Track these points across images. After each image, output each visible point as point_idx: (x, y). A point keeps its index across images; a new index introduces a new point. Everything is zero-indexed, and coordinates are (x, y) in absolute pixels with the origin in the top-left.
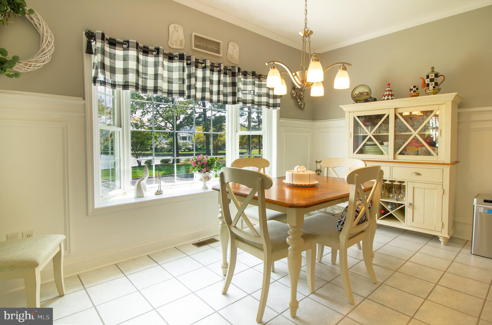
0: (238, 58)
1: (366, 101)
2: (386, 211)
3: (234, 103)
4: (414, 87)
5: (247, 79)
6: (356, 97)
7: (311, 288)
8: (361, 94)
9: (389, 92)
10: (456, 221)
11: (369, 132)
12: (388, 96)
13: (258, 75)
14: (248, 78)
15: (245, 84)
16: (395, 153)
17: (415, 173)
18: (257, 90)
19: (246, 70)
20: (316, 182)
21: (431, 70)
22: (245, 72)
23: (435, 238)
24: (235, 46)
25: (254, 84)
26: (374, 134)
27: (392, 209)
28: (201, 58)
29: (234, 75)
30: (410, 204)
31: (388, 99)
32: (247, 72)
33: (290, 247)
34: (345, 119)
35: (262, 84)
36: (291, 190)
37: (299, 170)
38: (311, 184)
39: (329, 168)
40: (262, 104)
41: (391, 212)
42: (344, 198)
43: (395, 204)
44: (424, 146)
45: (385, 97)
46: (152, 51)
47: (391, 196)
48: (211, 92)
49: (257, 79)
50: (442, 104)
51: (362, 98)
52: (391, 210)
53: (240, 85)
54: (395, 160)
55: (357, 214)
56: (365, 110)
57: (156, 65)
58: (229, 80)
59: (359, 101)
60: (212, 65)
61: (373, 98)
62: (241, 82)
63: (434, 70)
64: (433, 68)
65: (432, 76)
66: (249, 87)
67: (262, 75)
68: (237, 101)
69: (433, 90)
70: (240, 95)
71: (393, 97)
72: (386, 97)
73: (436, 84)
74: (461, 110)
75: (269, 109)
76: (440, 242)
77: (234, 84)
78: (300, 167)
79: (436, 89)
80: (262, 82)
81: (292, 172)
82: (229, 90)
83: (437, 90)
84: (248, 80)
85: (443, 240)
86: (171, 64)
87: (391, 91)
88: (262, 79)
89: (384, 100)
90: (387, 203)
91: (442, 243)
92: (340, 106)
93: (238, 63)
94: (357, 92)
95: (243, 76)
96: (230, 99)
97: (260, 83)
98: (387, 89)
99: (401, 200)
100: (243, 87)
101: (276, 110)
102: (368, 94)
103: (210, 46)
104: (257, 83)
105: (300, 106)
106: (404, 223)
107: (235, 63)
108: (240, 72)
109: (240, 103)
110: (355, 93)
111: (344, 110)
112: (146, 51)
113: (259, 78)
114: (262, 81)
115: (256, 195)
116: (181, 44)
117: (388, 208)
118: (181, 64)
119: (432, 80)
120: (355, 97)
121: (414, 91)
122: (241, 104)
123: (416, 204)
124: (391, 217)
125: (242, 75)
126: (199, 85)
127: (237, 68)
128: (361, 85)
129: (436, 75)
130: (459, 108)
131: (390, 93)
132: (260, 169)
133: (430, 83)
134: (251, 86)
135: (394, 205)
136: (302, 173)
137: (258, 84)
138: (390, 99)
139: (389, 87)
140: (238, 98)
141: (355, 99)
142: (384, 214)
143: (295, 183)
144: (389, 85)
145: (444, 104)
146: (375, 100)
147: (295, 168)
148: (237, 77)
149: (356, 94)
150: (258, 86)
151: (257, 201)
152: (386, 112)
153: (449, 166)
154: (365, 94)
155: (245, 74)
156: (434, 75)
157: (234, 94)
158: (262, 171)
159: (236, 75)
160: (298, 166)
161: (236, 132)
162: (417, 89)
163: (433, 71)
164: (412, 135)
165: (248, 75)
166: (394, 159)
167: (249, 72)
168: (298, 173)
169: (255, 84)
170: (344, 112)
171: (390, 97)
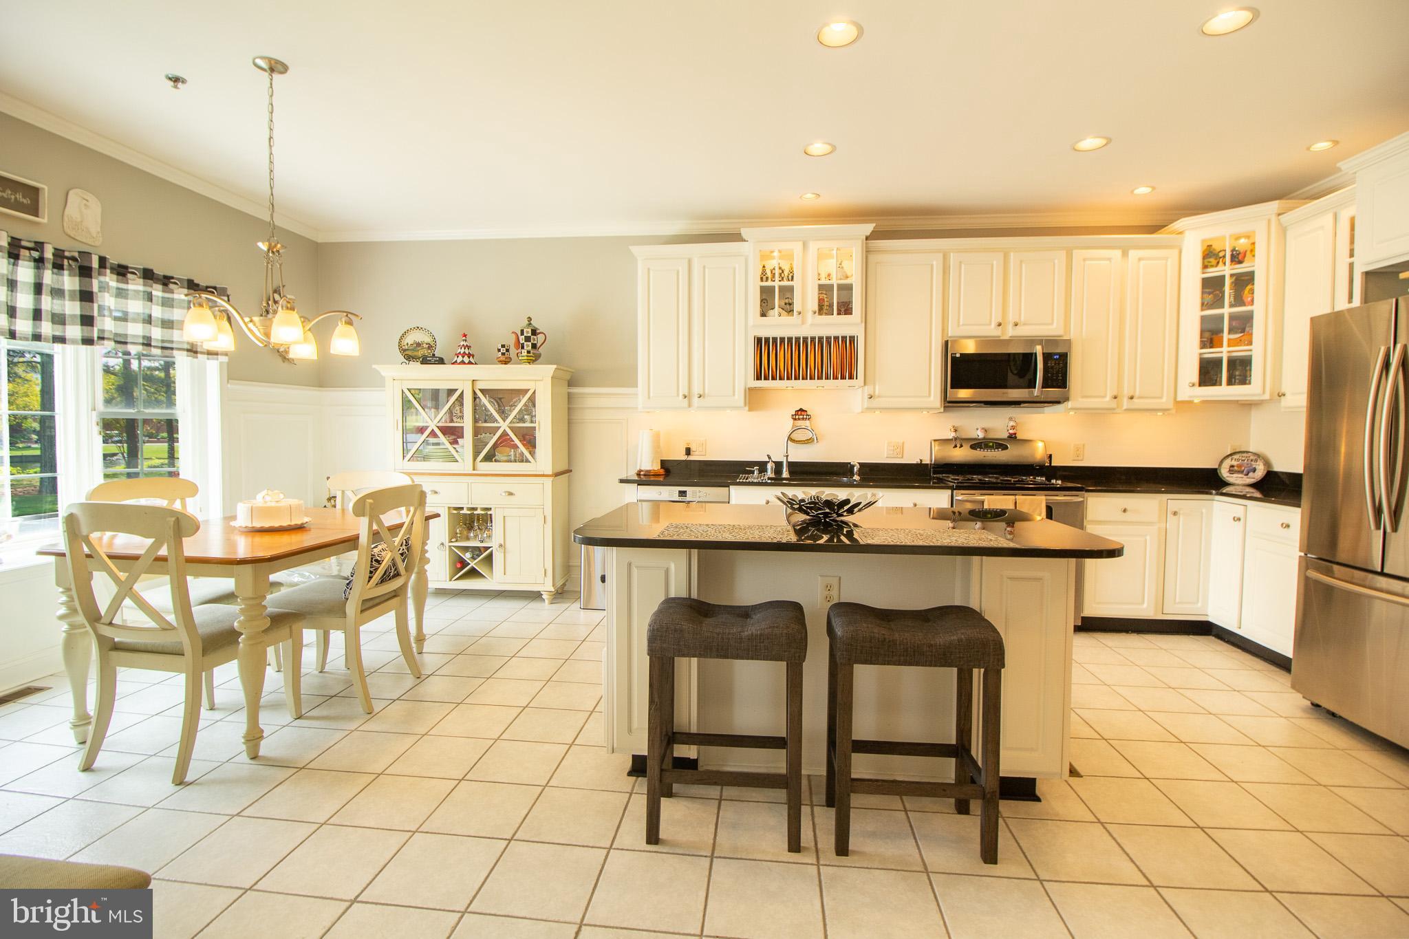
0: (99, 230)
1: (425, 361)
2: (463, 563)
3: (88, 341)
4: (503, 346)
5: (128, 283)
6: (408, 350)
7: (294, 709)
8: (419, 345)
9: (465, 348)
10: (571, 564)
11: (432, 419)
12: (463, 357)
13: (162, 278)
14: (130, 281)
15: (121, 294)
16: (475, 459)
17: (505, 492)
18: (157, 312)
19: (123, 263)
20: (306, 519)
21: (527, 322)
22: (120, 266)
23: (536, 596)
24: (87, 201)
25: (150, 298)
26: (440, 425)
27: (473, 558)
29: (85, 272)
30: (501, 546)
31: (463, 363)
32: (126, 268)
33: (243, 636)
34: (384, 390)
35: (173, 299)
36: (250, 539)
37: (268, 498)
38: (293, 523)
39: (346, 492)
40: (174, 346)
41: (473, 564)
42: (351, 542)
43: (478, 548)
44: (516, 447)
45: (458, 357)
47: (472, 535)
49: (160, 287)
50: (540, 380)
51: (420, 353)
52: (472, 560)
53: (107, 300)
54: (475, 472)
55: (377, 565)
56: (423, 378)
58: (69, 283)
59: (413, 358)
61: (436, 357)
62: (108, 292)
63: (532, 322)
64: (530, 319)
65: (528, 332)
66: (136, 306)
67: (173, 278)
68: (96, 339)
69: (527, 356)
70: (107, 324)
71: (471, 359)
72: (460, 359)
73: (534, 346)
74: (575, 390)
75: (197, 358)
76: (544, 600)
78: (270, 492)
79: (531, 354)
80: (173, 293)
81: (250, 505)
82: (71, 307)
83: (534, 358)
84: (131, 287)
85: (548, 597)
87: (469, 347)
88: (171, 286)
89: (455, 363)
90: (466, 549)
91: (547, 601)
92: (374, 366)
93: (97, 243)
94: (410, 340)
95: (115, 277)
96: (74, 331)
97: (167, 295)
98: (462, 343)
99: (488, 540)
100: (115, 303)
101: (216, 361)
102: (430, 347)
104: (158, 297)
105: (284, 354)
106: (492, 579)
107: (90, 243)
108: (105, 268)
109: (106, 342)
110: (405, 344)
111: (383, 374)
113: (165, 284)
114: (175, 291)
115: (163, 551)
117: (467, 556)
119: (528, 339)
120: (405, 350)
121: (503, 354)
122: (109, 345)
123: (508, 545)
124: (473, 573)
125: (111, 273)
127: (97, 257)
128: (418, 327)
129: (534, 332)
130: (569, 386)
131: (467, 352)
132: (172, 501)
133: (525, 343)
134: (141, 302)
135: (477, 551)
136: (273, 504)
137: (163, 298)
138: (467, 362)
139: (465, 340)
140: (103, 331)
141: (407, 353)
142: (462, 568)
143: (258, 525)
144: (465, 336)
145: (542, 380)
146: (441, 361)
147: (259, 497)
148: (97, 278)
149: (407, 344)
150: (162, 303)
151: (166, 563)
152: (460, 386)
153: (551, 479)
154: (425, 345)
155: (122, 271)
156: (530, 330)
157: (87, 321)
158: (177, 506)
159: (94, 274)
160: (265, 492)
161: (92, 410)
162: (507, 350)
163: (530, 324)
164: (499, 428)
165: (129, 276)
166: (474, 470)
167: (132, 268)
168: (265, 505)
169: (154, 298)
170: (383, 378)
171: (466, 359)
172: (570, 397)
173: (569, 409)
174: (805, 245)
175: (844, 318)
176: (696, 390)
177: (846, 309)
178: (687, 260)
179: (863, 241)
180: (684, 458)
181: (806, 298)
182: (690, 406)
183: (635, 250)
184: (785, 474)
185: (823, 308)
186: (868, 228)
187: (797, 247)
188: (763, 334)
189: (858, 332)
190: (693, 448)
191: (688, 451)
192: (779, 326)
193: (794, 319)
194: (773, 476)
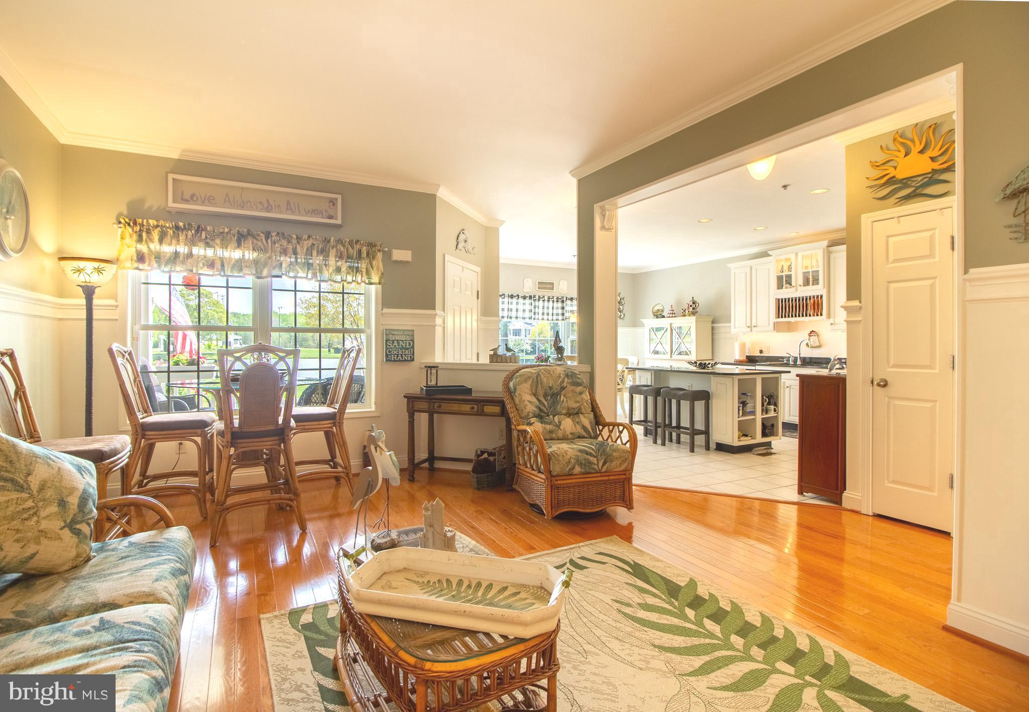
0: (567, 290)
3: (563, 320)
4: (685, 309)
8: (658, 311)
9: (671, 311)
16: (671, 354)
24: (564, 282)
28: (541, 294)
31: (672, 317)
34: (645, 328)
45: (670, 315)
46: (515, 296)
48: (548, 314)
50: (692, 323)
51: (658, 315)
54: (671, 359)
57: (517, 303)
58: (560, 305)
59: (656, 316)
60: (549, 298)
61: (662, 315)
64: (693, 298)
69: (691, 312)
73: (693, 309)
77: (563, 308)
82: (560, 311)
86: (524, 301)
87: (673, 310)
89: (669, 317)
93: (566, 293)
96: (560, 317)
102: (662, 311)
103: (548, 286)
107: (564, 293)
108: (568, 299)
109: (567, 320)
111: (644, 323)
112: (512, 297)
116: (530, 289)
118: (530, 301)
119: (691, 306)
120: (654, 313)
126: (541, 311)
127: (566, 297)
128: (657, 304)
129: (694, 303)
131: (672, 313)
133: (690, 308)
139: (671, 308)
144: (671, 306)
146: (664, 317)
149: (655, 310)
152: (666, 326)
154: (660, 311)
156: (692, 302)
157: (563, 314)
163: (693, 300)
164: (679, 342)
171: (673, 315)
172: (713, 328)
173: (712, 333)
174: (797, 254)
175: (815, 287)
176: (754, 324)
177: (816, 281)
178: (749, 267)
179: (824, 249)
180: (759, 355)
181: (797, 279)
182: (751, 331)
183: (729, 265)
184: (799, 362)
185: (806, 282)
186: (825, 243)
187: (793, 256)
188: (780, 297)
189: (824, 293)
190: (764, 350)
191: (761, 352)
192: (787, 293)
193: (793, 289)
194: (793, 363)
